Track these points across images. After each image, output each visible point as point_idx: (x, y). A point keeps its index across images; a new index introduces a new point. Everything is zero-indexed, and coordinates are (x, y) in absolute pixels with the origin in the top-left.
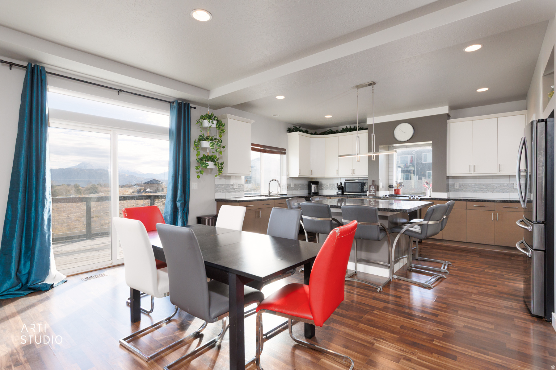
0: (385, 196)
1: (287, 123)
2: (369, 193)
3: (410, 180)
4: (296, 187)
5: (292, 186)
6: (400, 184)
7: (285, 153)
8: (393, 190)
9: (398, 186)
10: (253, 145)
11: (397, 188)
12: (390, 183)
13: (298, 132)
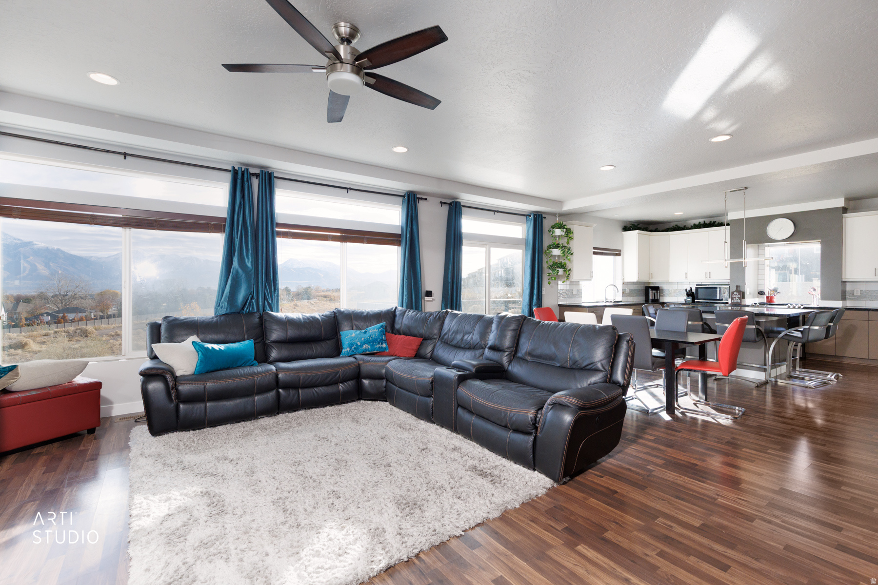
0: (755, 304)
1: (623, 222)
2: (732, 300)
3: (788, 282)
4: (632, 293)
5: (628, 291)
6: (775, 290)
7: (619, 255)
8: (764, 298)
9: (772, 292)
10: (594, 248)
11: (771, 295)
12: (761, 289)
13: (637, 231)
